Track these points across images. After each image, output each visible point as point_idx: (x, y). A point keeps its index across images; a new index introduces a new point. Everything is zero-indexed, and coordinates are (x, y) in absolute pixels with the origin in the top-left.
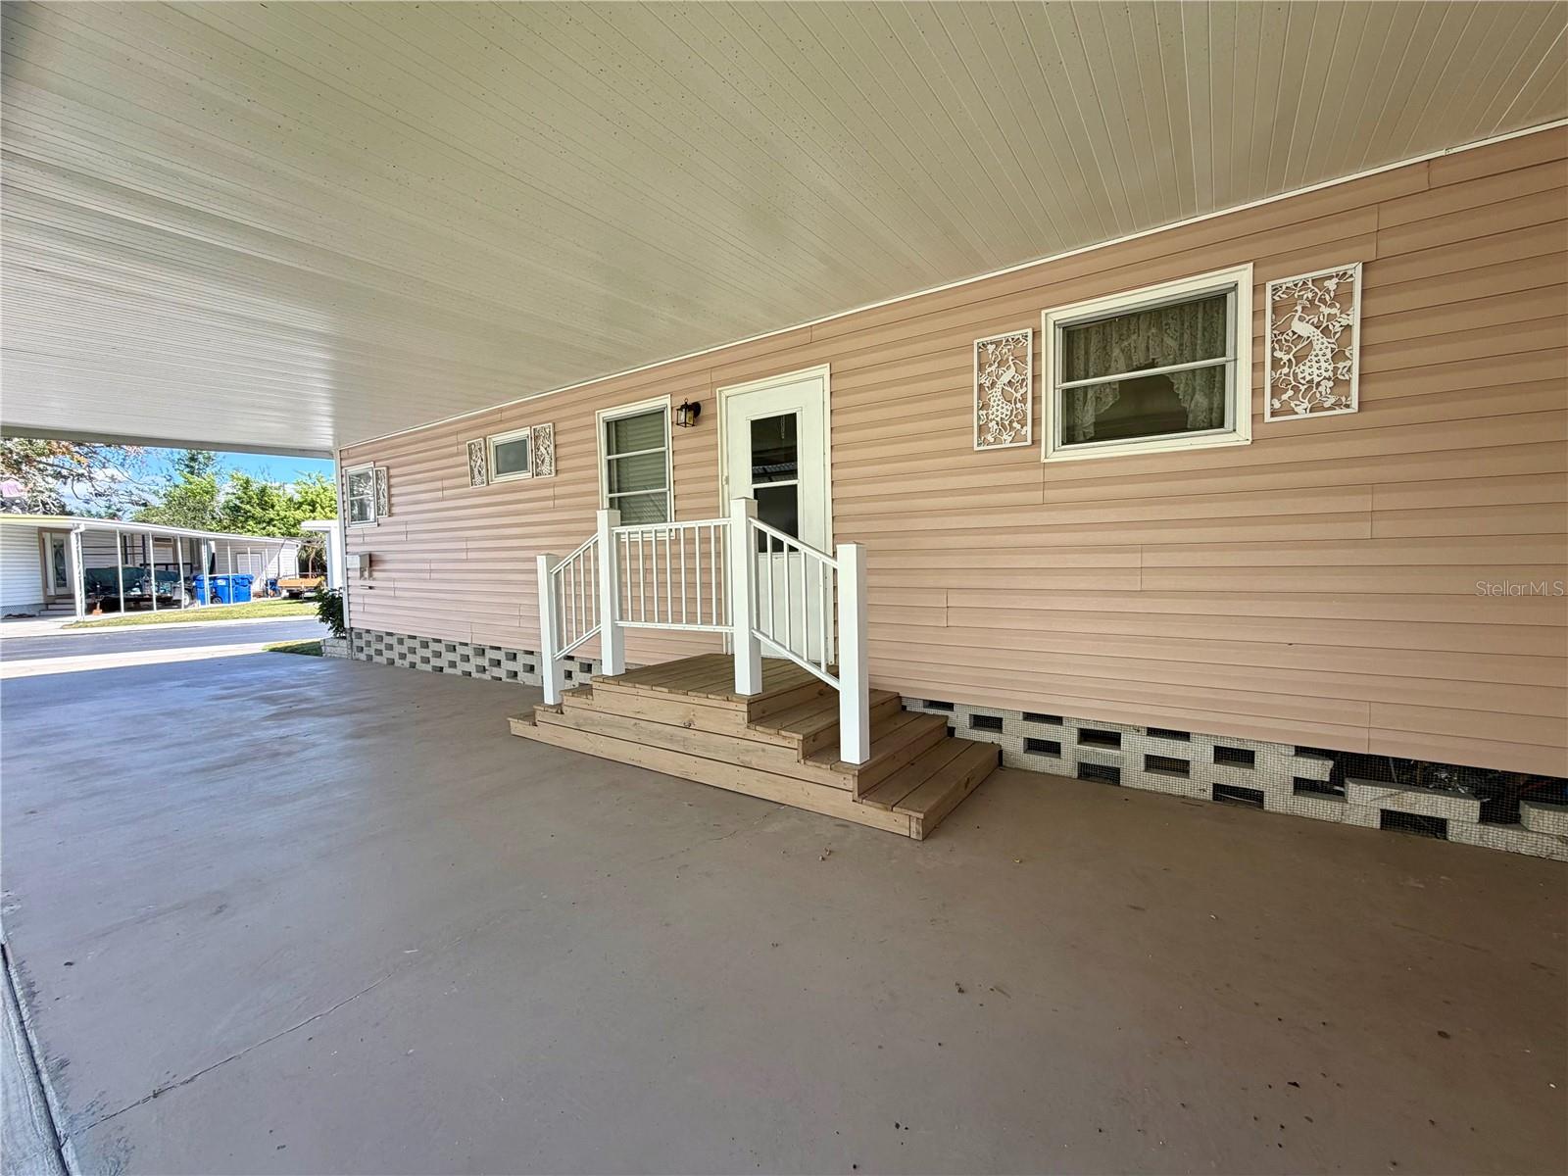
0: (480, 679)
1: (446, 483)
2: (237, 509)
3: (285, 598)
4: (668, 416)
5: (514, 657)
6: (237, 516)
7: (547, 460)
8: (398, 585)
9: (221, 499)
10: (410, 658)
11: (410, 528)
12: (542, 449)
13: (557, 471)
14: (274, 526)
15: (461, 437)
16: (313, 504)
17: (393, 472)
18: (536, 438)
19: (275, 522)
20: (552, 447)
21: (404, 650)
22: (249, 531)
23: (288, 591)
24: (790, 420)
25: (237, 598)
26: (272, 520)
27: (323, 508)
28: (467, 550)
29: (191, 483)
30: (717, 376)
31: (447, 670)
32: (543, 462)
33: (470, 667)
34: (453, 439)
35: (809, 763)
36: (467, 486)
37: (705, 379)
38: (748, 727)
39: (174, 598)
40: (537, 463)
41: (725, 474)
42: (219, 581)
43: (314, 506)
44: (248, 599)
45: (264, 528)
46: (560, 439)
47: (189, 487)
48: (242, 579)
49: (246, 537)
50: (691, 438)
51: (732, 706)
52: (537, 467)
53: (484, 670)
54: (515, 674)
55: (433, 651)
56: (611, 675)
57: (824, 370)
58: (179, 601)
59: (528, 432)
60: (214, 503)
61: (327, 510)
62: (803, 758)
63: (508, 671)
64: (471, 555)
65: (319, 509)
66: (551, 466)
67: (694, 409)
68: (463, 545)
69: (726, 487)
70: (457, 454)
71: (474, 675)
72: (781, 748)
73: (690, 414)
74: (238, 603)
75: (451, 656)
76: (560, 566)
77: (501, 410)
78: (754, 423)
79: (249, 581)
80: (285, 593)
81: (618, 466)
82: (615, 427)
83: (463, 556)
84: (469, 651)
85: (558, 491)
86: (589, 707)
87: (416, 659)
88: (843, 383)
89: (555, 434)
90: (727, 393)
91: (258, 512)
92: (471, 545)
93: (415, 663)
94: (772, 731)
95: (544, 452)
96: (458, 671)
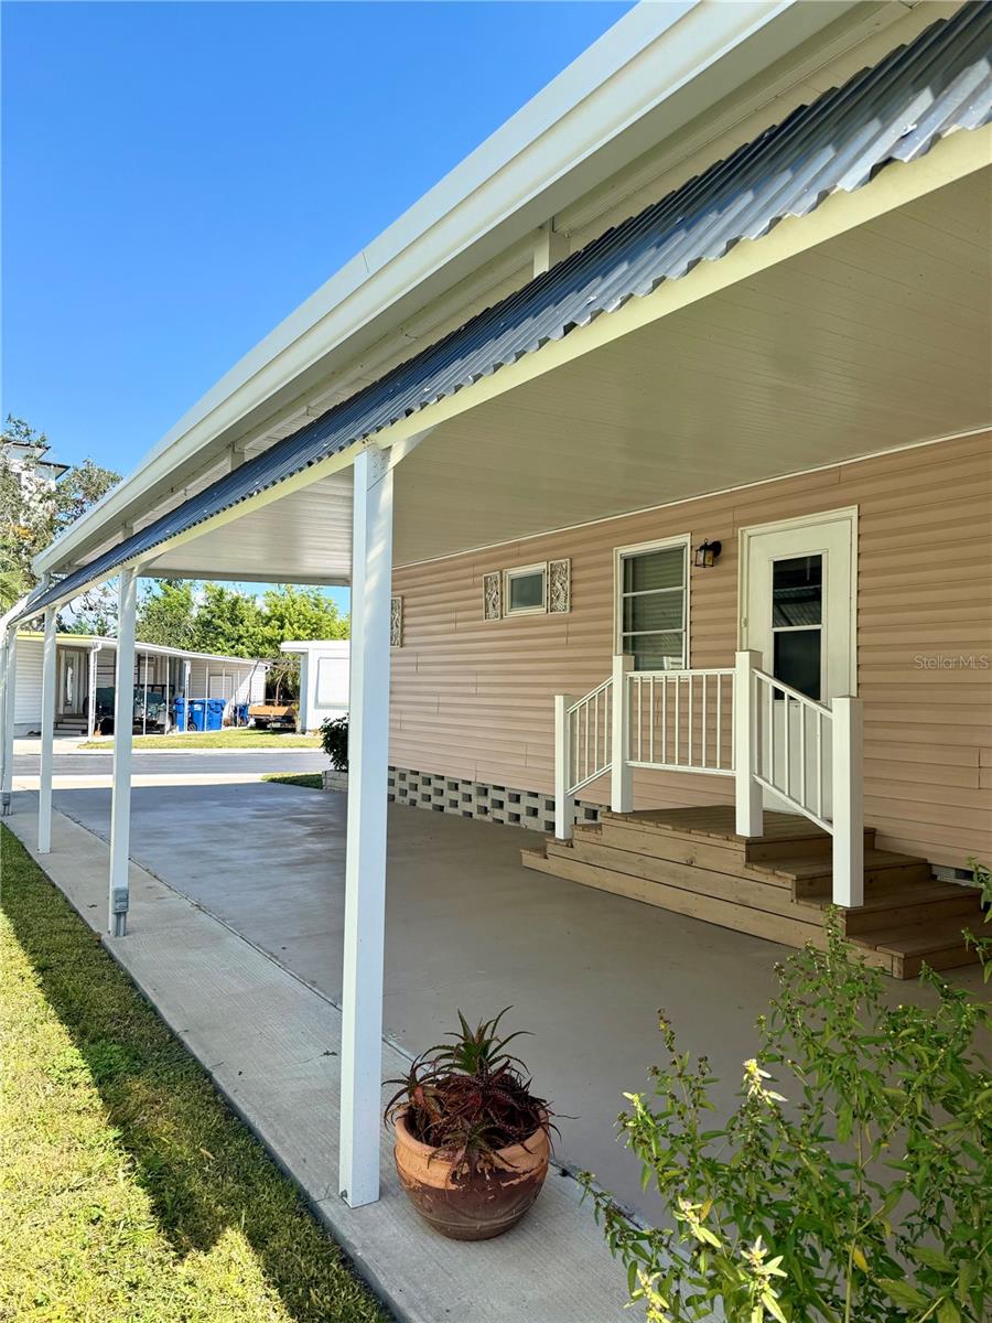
0: (481, 821)
1: (460, 615)
2: (208, 624)
3: (251, 728)
4: (688, 555)
5: (517, 799)
6: (208, 632)
7: (562, 594)
8: (404, 717)
9: (194, 612)
10: (411, 795)
11: (421, 659)
12: (558, 584)
13: (571, 607)
14: (243, 644)
15: (477, 569)
16: (281, 619)
17: (407, 601)
18: (553, 573)
19: (245, 640)
20: (568, 583)
21: (405, 786)
22: (219, 649)
23: (256, 720)
24: (816, 562)
25: (211, 725)
26: (241, 637)
27: (291, 625)
28: (476, 684)
29: (169, 596)
30: (740, 515)
31: (448, 810)
32: (558, 597)
33: (471, 807)
34: (469, 571)
35: (802, 902)
36: (481, 619)
37: (727, 518)
38: (746, 866)
39: (158, 723)
40: (552, 599)
41: (745, 616)
42: (196, 706)
43: (282, 621)
44: (220, 728)
45: (233, 647)
46: (577, 575)
47: (167, 599)
48: (217, 704)
49: (216, 657)
50: (713, 578)
51: (731, 845)
52: (552, 603)
53: (485, 811)
54: (517, 818)
55: (435, 789)
56: (620, 812)
57: (853, 511)
58: (163, 726)
59: (545, 567)
60: (187, 618)
61: (295, 626)
62: (797, 897)
63: (510, 813)
64: (481, 690)
65: (287, 625)
66: (565, 602)
67: (714, 550)
68: (472, 679)
69: (745, 629)
70: (474, 586)
71: (476, 816)
72: (776, 888)
73: (710, 554)
74: (212, 732)
75: (454, 795)
76: (576, 706)
77: (519, 544)
78: (776, 564)
79: (220, 706)
80: (252, 722)
81: (634, 603)
82: (632, 564)
83: (472, 690)
84: (471, 790)
85: (573, 627)
86: (599, 842)
87: (417, 796)
88: (869, 526)
89: (572, 569)
90: (750, 532)
91: (227, 627)
92: (481, 679)
93: (415, 801)
94: (769, 871)
95: (560, 587)
96: (458, 811)
